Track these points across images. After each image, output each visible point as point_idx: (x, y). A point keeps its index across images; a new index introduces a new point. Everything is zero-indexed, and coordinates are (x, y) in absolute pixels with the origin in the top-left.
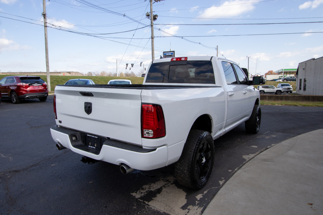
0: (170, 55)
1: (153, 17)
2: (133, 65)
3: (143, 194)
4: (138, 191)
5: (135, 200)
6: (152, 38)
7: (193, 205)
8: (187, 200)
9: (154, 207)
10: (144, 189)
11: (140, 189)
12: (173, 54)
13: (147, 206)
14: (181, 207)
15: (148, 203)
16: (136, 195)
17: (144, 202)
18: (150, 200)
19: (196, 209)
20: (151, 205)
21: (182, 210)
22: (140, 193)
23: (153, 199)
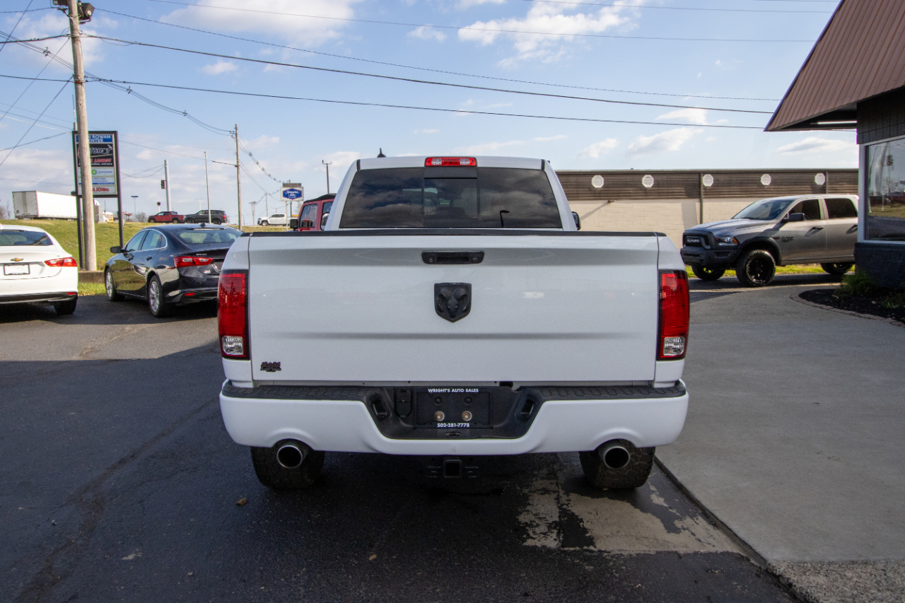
0: (102, 143)
1: (79, 12)
3: (554, 536)
4: (531, 533)
5: (560, 554)
6: (78, 82)
7: (677, 519)
8: (653, 515)
9: (620, 550)
10: (535, 524)
11: (527, 528)
12: (111, 140)
13: (606, 554)
14: (666, 531)
15: (595, 547)
16: (540, 543)
17: (586, 550)
18: (591, 541)
19: (694, 523)
20: (610, 549)
21: (677, 535)
22: (542, 535)
23: (590, 536)
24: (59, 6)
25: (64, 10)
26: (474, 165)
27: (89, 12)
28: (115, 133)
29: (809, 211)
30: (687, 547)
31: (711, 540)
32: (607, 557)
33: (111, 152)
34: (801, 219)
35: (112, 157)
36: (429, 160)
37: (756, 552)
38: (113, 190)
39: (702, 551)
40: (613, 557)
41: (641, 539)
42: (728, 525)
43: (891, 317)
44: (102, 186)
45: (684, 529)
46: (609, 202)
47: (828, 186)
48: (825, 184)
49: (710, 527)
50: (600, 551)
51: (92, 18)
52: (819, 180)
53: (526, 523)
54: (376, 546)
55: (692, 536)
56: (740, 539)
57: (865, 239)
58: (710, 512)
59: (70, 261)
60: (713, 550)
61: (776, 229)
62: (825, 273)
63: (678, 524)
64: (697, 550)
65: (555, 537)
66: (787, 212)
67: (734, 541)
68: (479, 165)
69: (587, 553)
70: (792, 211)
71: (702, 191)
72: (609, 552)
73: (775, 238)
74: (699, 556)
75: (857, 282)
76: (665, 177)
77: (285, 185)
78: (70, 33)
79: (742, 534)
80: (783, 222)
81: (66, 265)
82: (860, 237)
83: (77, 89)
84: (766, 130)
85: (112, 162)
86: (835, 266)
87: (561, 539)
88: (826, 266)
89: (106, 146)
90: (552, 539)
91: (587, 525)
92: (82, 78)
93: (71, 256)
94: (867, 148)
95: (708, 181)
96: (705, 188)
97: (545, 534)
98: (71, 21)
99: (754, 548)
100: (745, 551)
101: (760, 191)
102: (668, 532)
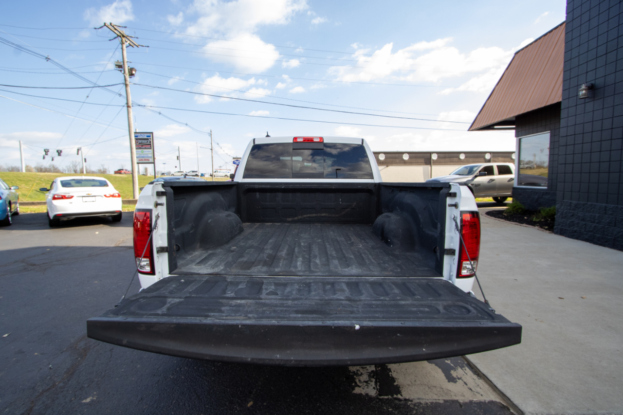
0: (146, 137)
1: (129, 72)
2: (61, 151)
3: (373, 384)
4: (357, 381)
5: (378, 402)
6: (128, 107)
7: (452, 370)
8: (436, 365)
9: (419, 399)
10: (360, 373)
11: (355, 376)
12: (150, 136)
13: (410, 403)
14: (447, 380)
15: (401, 395)
16: (364, 391)
17: (396, 399)
18: (397, 390)
19: (464, 373)
20: (412, 397)
21: (454, 384)
22: (365, 384)
23: (397, 385)
24: (118, 69)
25: (121, 71)
26: (322, 141)
27: (134, 72)
28: (152, 133)
29: (489, 171)
30: (464, 396)
31: (478, 390)
32: (411, 406)
33: (150, 142)
34: (485, 175)
35: (150, 145)
36: (295, 138)
37: (514, 404)
38: (151, 160)
39: (475, 400)
40: (415, 405)
41: (432, 388)
42: (489, 377)
43: (538, 226)
44: (146, 158)
45: (459, 379)
46: (387, 166)
47: (492, 160)
48: (490, 159)
49: (475, 377)
50: (405, 400)
51: (135, 75)
52: (488, 156)
53: (354, 372)
54: (254, 393)
55: (465, 385)
56: (499, 390)
57: (518, 185)
58: (474, 365)
59: (117, 195)
60: (482, 399)
61: (473, 180)
62: (494, 201)
63: (454, 374)
64: (471, 399)
65: (374, 386)
66: (478, 172)
67: (494, 391)
68: (325, 142)
69: (397, 402)
70: (480, 172)
71: (432, 161)
72: (411, 401)
73: (472, 185)
74: (474, 405)
75: (515, 207)
76: (414, 155)
77: (234, 158)
78: (124, 82)
79: (500, 386)
80: (476, 176)
81: (115, 197)
82: (515, 184)
83: (128, 110)
84: (469, 130)
85: (151, 147)
86: (499, 198)
87: (378, 387)
88: (495, 198)
89: (148, 139)
90: (372, 387)
91: (394, 375)
92: (130, 104)
93: (118, 192)
94: (520, 140)
95: (434, 157)
96: (433, 160)
97: (366, 382)
98: (125, 76)
99: (512, 400)
100: (504, 400)
101: (460, 162)
102: (449, 381)
